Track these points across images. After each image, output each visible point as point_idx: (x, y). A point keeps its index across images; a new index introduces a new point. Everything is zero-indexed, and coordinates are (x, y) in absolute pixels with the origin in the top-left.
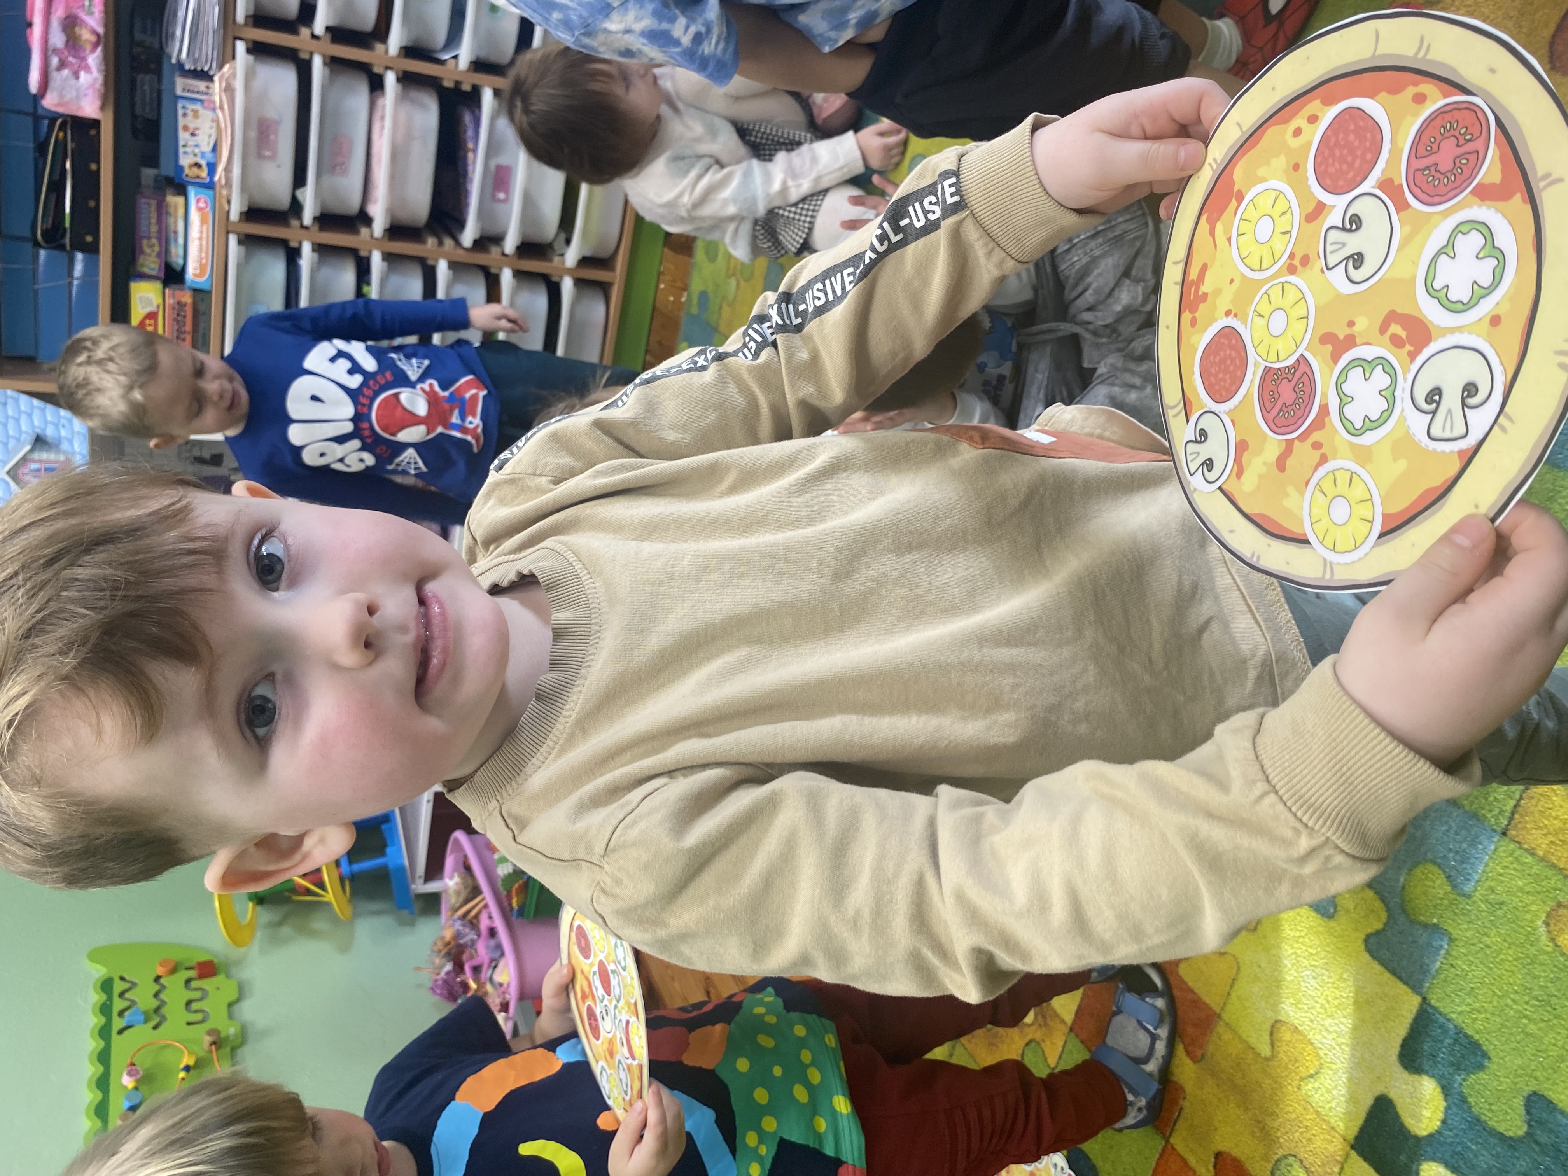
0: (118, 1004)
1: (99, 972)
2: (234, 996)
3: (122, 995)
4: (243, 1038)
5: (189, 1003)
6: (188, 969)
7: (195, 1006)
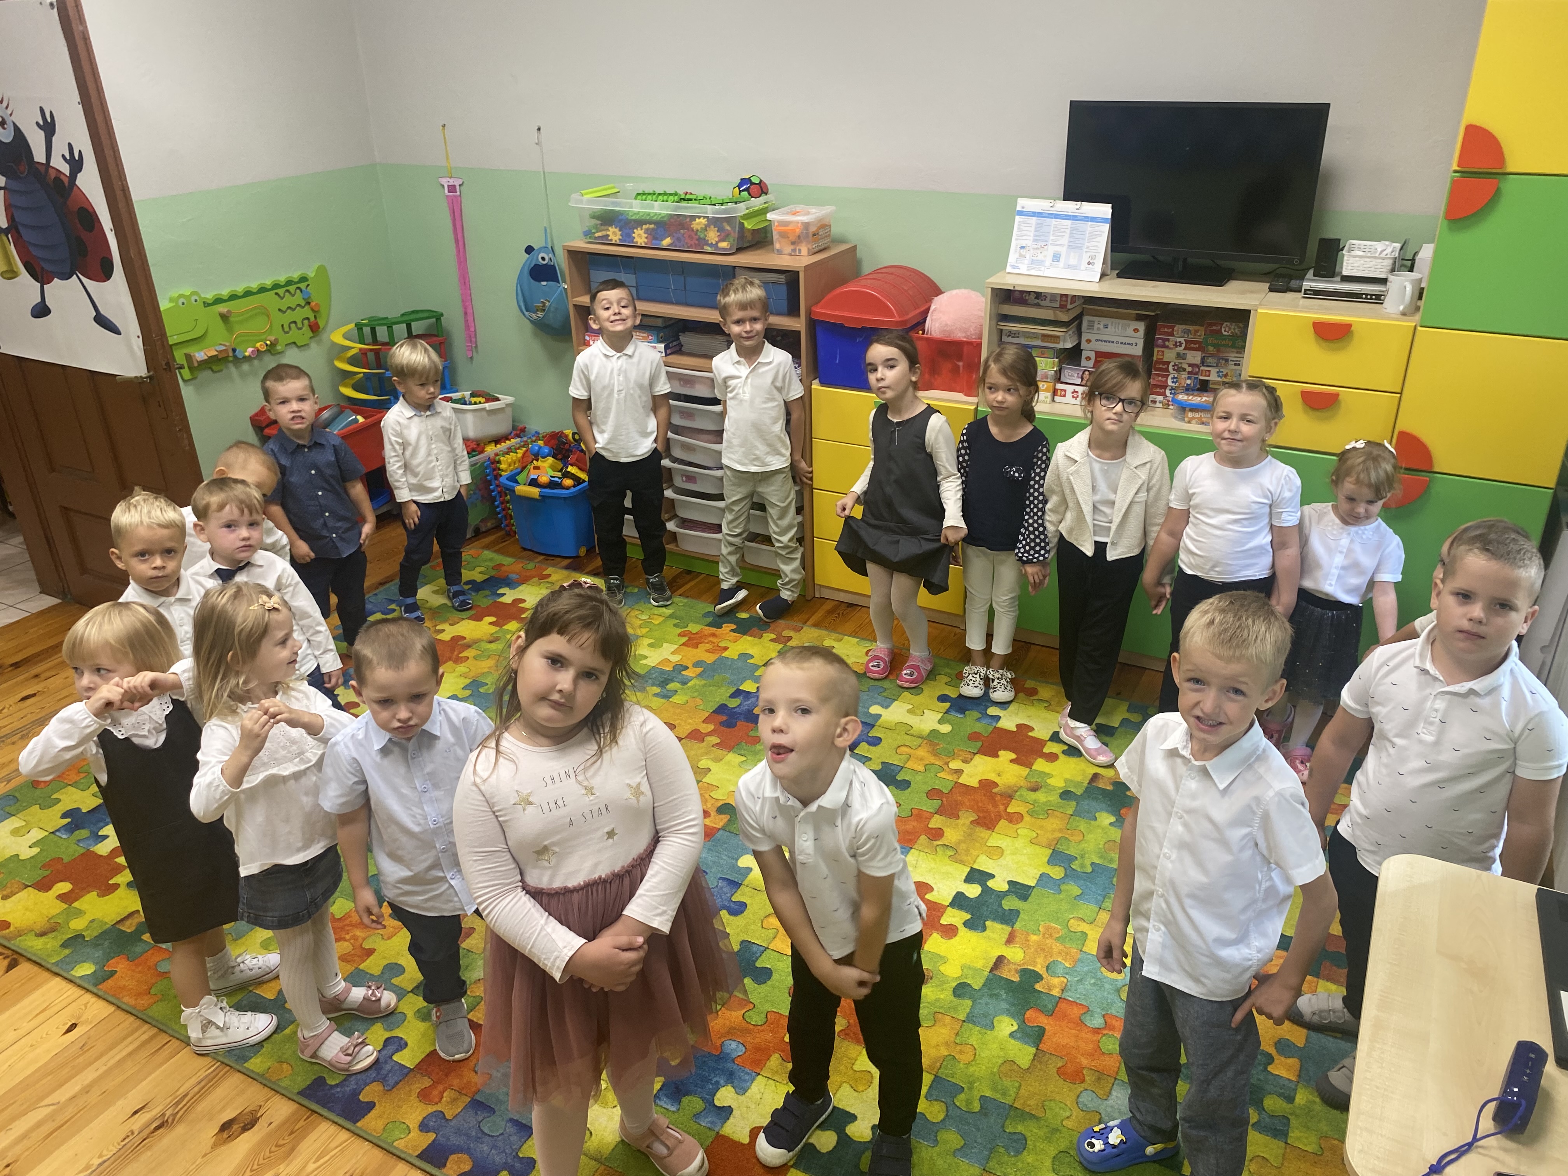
0: (292, 289)
1: (311, 274)
2: (299, 344)
3: (298, 288)
5: (295, 322)
6: (315, 317)
7: (293, 325)
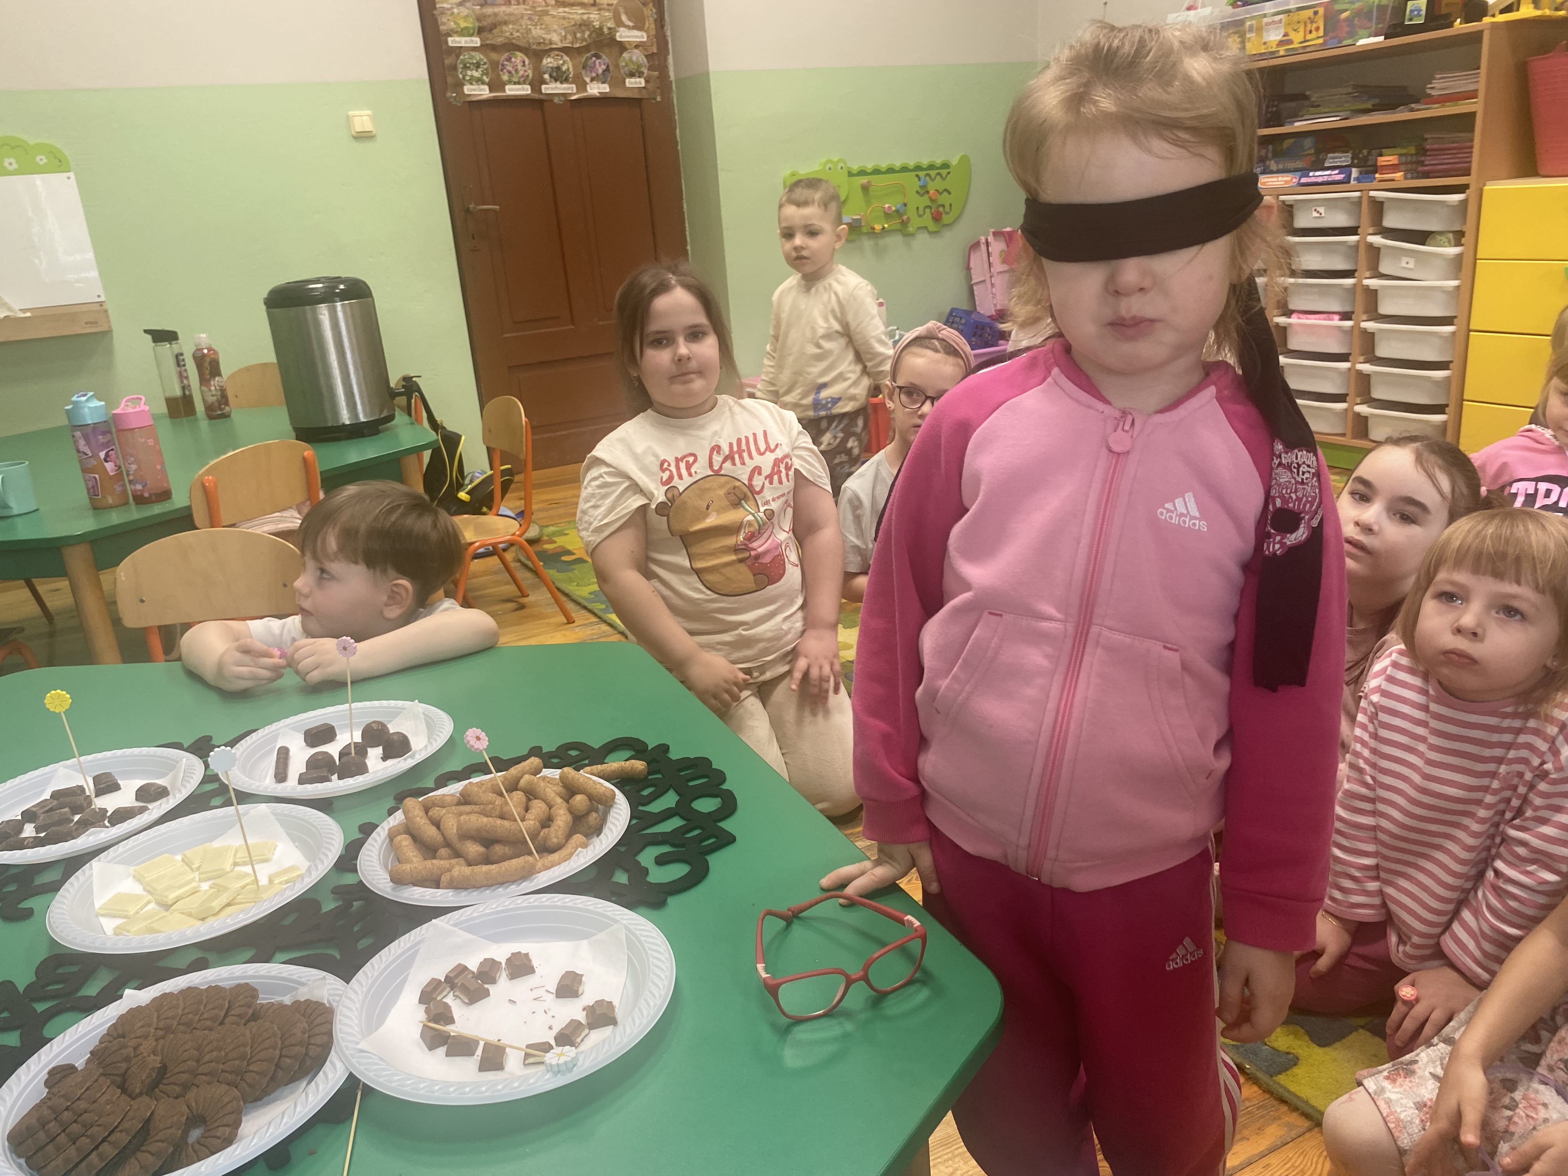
1: (954, 162)
2: (930, 229)
3: (939, 174)
4: (908, 235)
7: (928, 210)
